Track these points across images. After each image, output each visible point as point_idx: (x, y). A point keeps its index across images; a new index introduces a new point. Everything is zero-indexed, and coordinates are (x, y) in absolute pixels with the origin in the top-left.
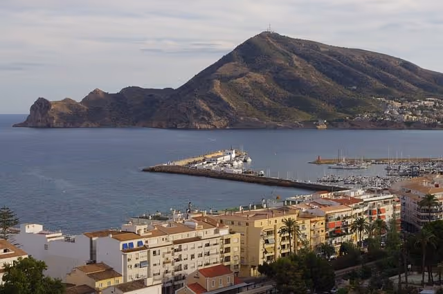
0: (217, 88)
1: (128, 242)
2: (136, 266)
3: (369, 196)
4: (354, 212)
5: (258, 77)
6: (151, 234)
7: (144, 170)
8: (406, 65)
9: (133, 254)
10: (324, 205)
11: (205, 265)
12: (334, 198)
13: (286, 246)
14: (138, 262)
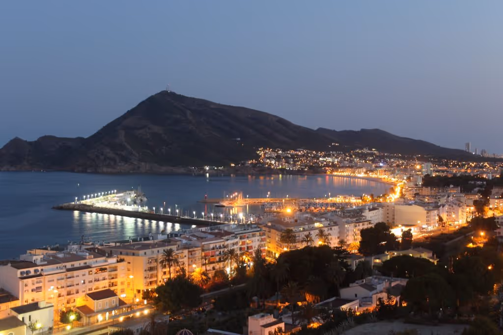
0: (122, 137)
1: (25, 270)
2: (32, 291)
3: (240, 230)
4: (226, 243)
5: (157, 129)
6: (46, 263)
7: (54, 208)
8: (281, 121)
9: (30, 280)
10: (202, 238)
11: (95, 289)
12: (210, 231)
13: (167, 273)
14: (34, 287)
